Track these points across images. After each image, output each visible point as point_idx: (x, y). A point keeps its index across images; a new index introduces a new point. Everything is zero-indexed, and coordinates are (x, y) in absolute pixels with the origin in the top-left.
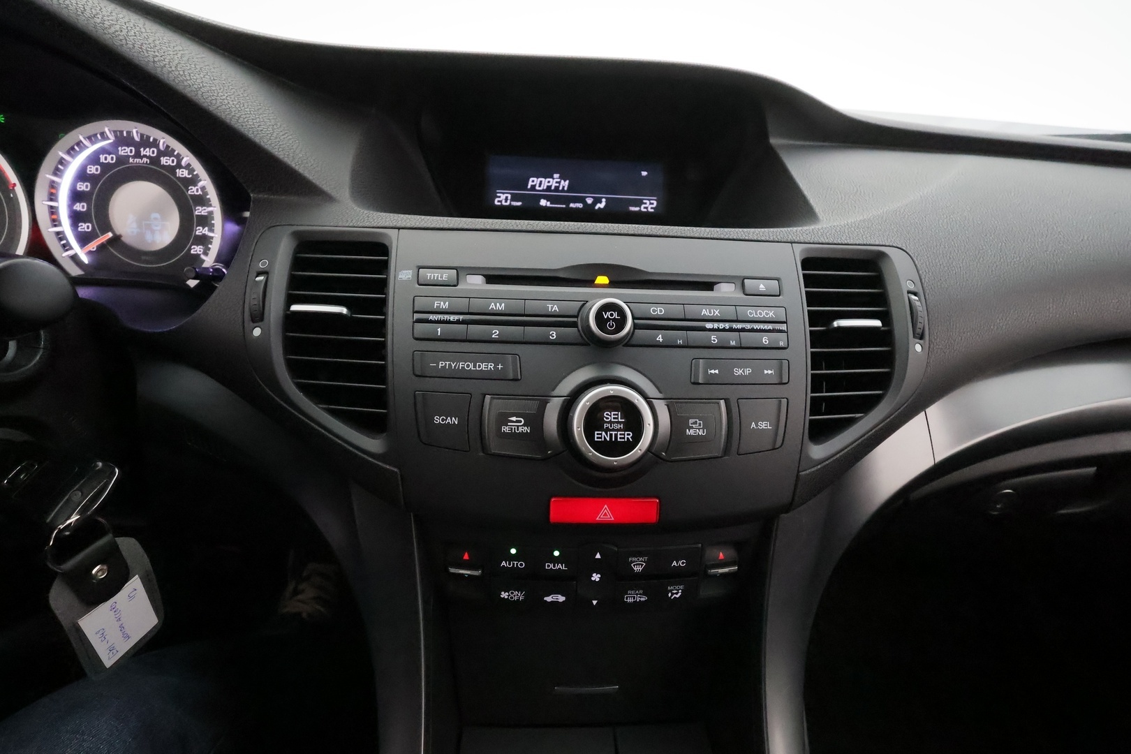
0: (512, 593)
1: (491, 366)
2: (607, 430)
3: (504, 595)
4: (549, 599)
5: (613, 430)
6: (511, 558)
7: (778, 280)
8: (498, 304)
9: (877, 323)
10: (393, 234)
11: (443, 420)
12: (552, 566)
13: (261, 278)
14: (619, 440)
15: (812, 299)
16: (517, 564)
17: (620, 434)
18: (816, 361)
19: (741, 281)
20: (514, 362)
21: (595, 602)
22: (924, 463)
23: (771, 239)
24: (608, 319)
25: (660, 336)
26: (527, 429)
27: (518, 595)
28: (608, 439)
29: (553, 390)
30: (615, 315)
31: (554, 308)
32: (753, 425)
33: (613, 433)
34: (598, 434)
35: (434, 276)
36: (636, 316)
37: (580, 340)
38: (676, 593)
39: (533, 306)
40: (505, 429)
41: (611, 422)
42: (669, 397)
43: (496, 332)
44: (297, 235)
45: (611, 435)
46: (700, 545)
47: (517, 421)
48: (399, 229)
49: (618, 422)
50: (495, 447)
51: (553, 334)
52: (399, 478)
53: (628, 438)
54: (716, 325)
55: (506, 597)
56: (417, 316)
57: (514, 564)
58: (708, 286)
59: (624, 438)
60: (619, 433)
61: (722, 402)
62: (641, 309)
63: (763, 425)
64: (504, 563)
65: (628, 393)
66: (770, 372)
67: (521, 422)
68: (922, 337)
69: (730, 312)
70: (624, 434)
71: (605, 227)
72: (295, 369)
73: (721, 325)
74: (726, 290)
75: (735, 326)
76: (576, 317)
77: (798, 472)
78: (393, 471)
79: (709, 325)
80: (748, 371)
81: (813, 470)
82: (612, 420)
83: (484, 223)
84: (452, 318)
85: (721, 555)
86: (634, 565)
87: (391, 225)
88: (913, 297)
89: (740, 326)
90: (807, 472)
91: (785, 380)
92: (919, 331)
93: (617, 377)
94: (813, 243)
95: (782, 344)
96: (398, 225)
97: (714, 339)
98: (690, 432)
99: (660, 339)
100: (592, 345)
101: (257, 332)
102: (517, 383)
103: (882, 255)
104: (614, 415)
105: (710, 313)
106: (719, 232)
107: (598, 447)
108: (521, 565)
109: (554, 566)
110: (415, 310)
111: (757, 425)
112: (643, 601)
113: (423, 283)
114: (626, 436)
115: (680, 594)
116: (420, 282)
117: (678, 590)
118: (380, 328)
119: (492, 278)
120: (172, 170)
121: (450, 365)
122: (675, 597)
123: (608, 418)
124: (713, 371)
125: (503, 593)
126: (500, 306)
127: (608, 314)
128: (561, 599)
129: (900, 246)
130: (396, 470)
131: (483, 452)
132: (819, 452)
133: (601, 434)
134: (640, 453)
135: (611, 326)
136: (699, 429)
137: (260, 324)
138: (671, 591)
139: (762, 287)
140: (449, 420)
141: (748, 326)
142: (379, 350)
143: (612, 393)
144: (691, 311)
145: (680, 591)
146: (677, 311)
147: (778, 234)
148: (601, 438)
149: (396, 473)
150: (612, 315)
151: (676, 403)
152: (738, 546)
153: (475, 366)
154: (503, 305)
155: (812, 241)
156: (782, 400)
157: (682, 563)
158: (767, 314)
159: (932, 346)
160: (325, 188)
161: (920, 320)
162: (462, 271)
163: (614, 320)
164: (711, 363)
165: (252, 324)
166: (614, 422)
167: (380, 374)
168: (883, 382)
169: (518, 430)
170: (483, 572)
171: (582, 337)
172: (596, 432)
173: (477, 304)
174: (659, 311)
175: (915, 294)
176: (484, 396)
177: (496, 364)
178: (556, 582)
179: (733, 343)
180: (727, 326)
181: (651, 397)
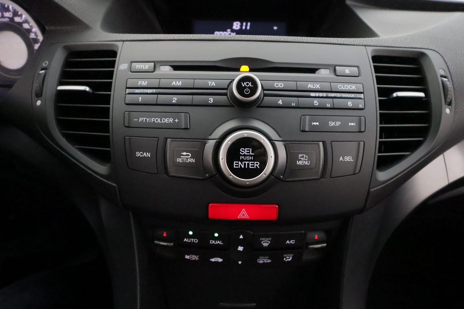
0: (192, 256)
1: (171, 120)
2: (242, 161)
3: (187, 257)
4: (213, 260)
5: (246, 161)
6: (190, 237)
7: (358, 67)
8: (177, 82)
9: (422, 94)
10: (120, 44)
11: (141, 154)
12: (214, 242)
13: (43, 71)
14: (250, 167)
15: (379, 80)
16: (193, 240)
17: (251, 164)
18: (383, 118)
19: (333, 68)
20: (186, 117)
21: (240, 263)
22: (442, 183)
23: (352, 43)
24: (245, 87)
25: (281, 101)
26: (193, 160)
27: (195, 258)
28: (243, 167)
29: (210, 135)
30: (250, 84)
31: (212, 84)
32: (341, 159)
33: (247, 162)
34: (236, 163)
35: (140, 67)
36: (265, 88)
37: (229, 104)
38: (289, 258)
39: (199, 83)
40: (179, 160)
41: (245, 155)
42: (285, 140)
43: (175, 99)
44: (66, 48)
45: (245, 164)
46: (304, 232)
47: (187, 155)
48: (124, 41)
49: (250, 155)
50: (172, 172)
51: (211, 100)
52: (117, 190)
53: (256, 166)
54: (317, 94)
55: (188, 258)
56: (128, 91)
57: (191, 240)
58: (313, 71)
59: (254, 166)
60: (250, 162)
61: (321, 143)
62: (268, 84)
63: (348, 159)
64: (185, 240)
65: (256, 135)
66: (353, 124)
67: (189, 155)
68: (450, 104)
69: (326, 86)
70: (254, 164)
71: (247, 37)
72: (62, 124)
73: (321, 94)
74: (323, 73)
75: (330, 95)
76: (226, 89)
77: (369, 189)
78: (113, 186)
79: (313, 94)
80: (338, 123)
81: (379, 187)
82: (246, 154)
83: (174, 36)
84: (149, 91)
85: (316, 237)
86: (263, 243)
87: (119, 39)
88: (444, 79)
89: (333, 95)
90: (375, 189)
91: (363, 130)
92: (448, 100)
93: (251, 126)
94: (379, 46)
95: (361, 106)
96: (123, 39)
97: (316, 103)
98: (299, 163)
99: (280, 102)
100: (236, 106)
101: (39, 103)
102: (188, 130)
103: (423, 55)
104: (247, 150)
105: (314, 86)
106: (319, 40)
107: (236, 172)
108: (196, 241)
109: (215, 242)
110: (128, 86)
111: (343, 159)
112: (268, 263)
113: (133, 71)
114: (255, 165)
115: (291, 259)
116: (132, 71)
117: (290, 257)
118: (107, 99)
119: (176, 68)
120: (20, 24)
121: (146, 120)
122: (288, 261)
123: (243, 153)
124: (315, 124)
125: (186, 256)
126: (179, 83)
127: (245, 83)
128: (220, 260)
129: (433, 49)
130: (114, 185)
131: (167, 175)
132: (383, 176)
133: (238, 163)
134: (265, 176)
135: (247, 91)
136: (305, 161)
137: (40, 98)
138: (285, 257)
139: (347, 71)
140: (145, 154)
141: (338, 95)
142: (106, 113)
143: (246, 135)
144: (301, 85)
145: (291, 257)
146: (292, 85)
147: (356, 41)
148: (238, 166)
149: (115, 187)
150: (247, 84)
151: (291, 143)
152: (327, 232)
153: (161, 121)
154: (181, 82)
155: (378, 45)
156: (361, 142)
157: (292, 242)
158: (351, 87)
159: (456, 110)
160: (85, 21)
161: (449, 93)
162: (157, 64)
163: (249, 87)
164: (313, 118)
165: (36, 99)
166: (247, 155)
167: (105, 127)
168: (424, 133)
169: (187, 161)
170: (174, 244)
171: (229, 101)
172: (235, 162)
173: (164, 83)
174: (280, 85)
175: (445, 77)
176: (166, 139)
177: (174, 119)
178: (216, 251)
179: (328, 106)
180: (324, 95)
181: (274, 139)
